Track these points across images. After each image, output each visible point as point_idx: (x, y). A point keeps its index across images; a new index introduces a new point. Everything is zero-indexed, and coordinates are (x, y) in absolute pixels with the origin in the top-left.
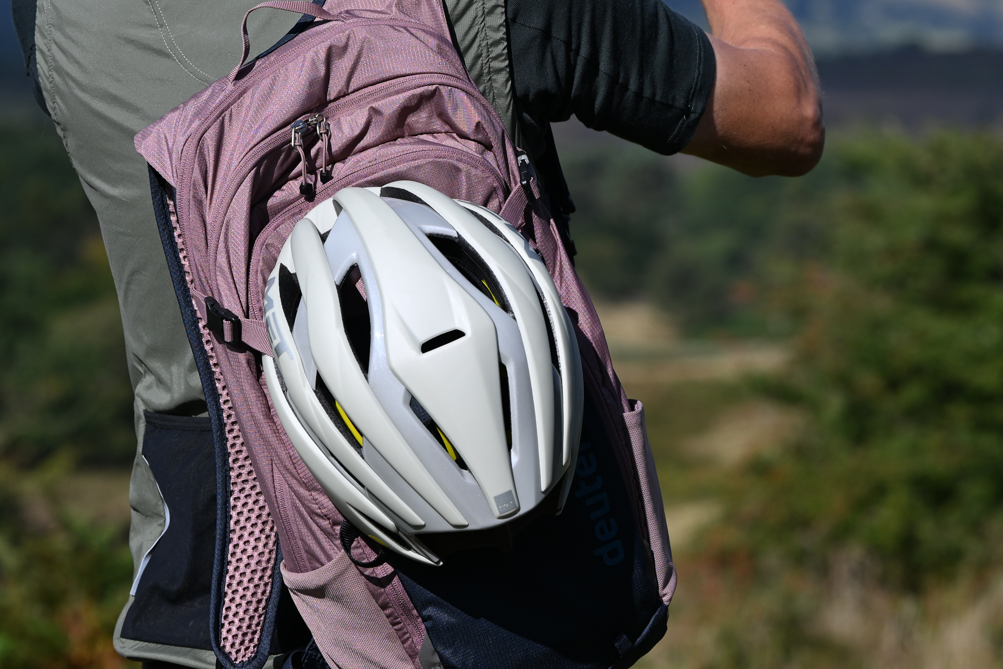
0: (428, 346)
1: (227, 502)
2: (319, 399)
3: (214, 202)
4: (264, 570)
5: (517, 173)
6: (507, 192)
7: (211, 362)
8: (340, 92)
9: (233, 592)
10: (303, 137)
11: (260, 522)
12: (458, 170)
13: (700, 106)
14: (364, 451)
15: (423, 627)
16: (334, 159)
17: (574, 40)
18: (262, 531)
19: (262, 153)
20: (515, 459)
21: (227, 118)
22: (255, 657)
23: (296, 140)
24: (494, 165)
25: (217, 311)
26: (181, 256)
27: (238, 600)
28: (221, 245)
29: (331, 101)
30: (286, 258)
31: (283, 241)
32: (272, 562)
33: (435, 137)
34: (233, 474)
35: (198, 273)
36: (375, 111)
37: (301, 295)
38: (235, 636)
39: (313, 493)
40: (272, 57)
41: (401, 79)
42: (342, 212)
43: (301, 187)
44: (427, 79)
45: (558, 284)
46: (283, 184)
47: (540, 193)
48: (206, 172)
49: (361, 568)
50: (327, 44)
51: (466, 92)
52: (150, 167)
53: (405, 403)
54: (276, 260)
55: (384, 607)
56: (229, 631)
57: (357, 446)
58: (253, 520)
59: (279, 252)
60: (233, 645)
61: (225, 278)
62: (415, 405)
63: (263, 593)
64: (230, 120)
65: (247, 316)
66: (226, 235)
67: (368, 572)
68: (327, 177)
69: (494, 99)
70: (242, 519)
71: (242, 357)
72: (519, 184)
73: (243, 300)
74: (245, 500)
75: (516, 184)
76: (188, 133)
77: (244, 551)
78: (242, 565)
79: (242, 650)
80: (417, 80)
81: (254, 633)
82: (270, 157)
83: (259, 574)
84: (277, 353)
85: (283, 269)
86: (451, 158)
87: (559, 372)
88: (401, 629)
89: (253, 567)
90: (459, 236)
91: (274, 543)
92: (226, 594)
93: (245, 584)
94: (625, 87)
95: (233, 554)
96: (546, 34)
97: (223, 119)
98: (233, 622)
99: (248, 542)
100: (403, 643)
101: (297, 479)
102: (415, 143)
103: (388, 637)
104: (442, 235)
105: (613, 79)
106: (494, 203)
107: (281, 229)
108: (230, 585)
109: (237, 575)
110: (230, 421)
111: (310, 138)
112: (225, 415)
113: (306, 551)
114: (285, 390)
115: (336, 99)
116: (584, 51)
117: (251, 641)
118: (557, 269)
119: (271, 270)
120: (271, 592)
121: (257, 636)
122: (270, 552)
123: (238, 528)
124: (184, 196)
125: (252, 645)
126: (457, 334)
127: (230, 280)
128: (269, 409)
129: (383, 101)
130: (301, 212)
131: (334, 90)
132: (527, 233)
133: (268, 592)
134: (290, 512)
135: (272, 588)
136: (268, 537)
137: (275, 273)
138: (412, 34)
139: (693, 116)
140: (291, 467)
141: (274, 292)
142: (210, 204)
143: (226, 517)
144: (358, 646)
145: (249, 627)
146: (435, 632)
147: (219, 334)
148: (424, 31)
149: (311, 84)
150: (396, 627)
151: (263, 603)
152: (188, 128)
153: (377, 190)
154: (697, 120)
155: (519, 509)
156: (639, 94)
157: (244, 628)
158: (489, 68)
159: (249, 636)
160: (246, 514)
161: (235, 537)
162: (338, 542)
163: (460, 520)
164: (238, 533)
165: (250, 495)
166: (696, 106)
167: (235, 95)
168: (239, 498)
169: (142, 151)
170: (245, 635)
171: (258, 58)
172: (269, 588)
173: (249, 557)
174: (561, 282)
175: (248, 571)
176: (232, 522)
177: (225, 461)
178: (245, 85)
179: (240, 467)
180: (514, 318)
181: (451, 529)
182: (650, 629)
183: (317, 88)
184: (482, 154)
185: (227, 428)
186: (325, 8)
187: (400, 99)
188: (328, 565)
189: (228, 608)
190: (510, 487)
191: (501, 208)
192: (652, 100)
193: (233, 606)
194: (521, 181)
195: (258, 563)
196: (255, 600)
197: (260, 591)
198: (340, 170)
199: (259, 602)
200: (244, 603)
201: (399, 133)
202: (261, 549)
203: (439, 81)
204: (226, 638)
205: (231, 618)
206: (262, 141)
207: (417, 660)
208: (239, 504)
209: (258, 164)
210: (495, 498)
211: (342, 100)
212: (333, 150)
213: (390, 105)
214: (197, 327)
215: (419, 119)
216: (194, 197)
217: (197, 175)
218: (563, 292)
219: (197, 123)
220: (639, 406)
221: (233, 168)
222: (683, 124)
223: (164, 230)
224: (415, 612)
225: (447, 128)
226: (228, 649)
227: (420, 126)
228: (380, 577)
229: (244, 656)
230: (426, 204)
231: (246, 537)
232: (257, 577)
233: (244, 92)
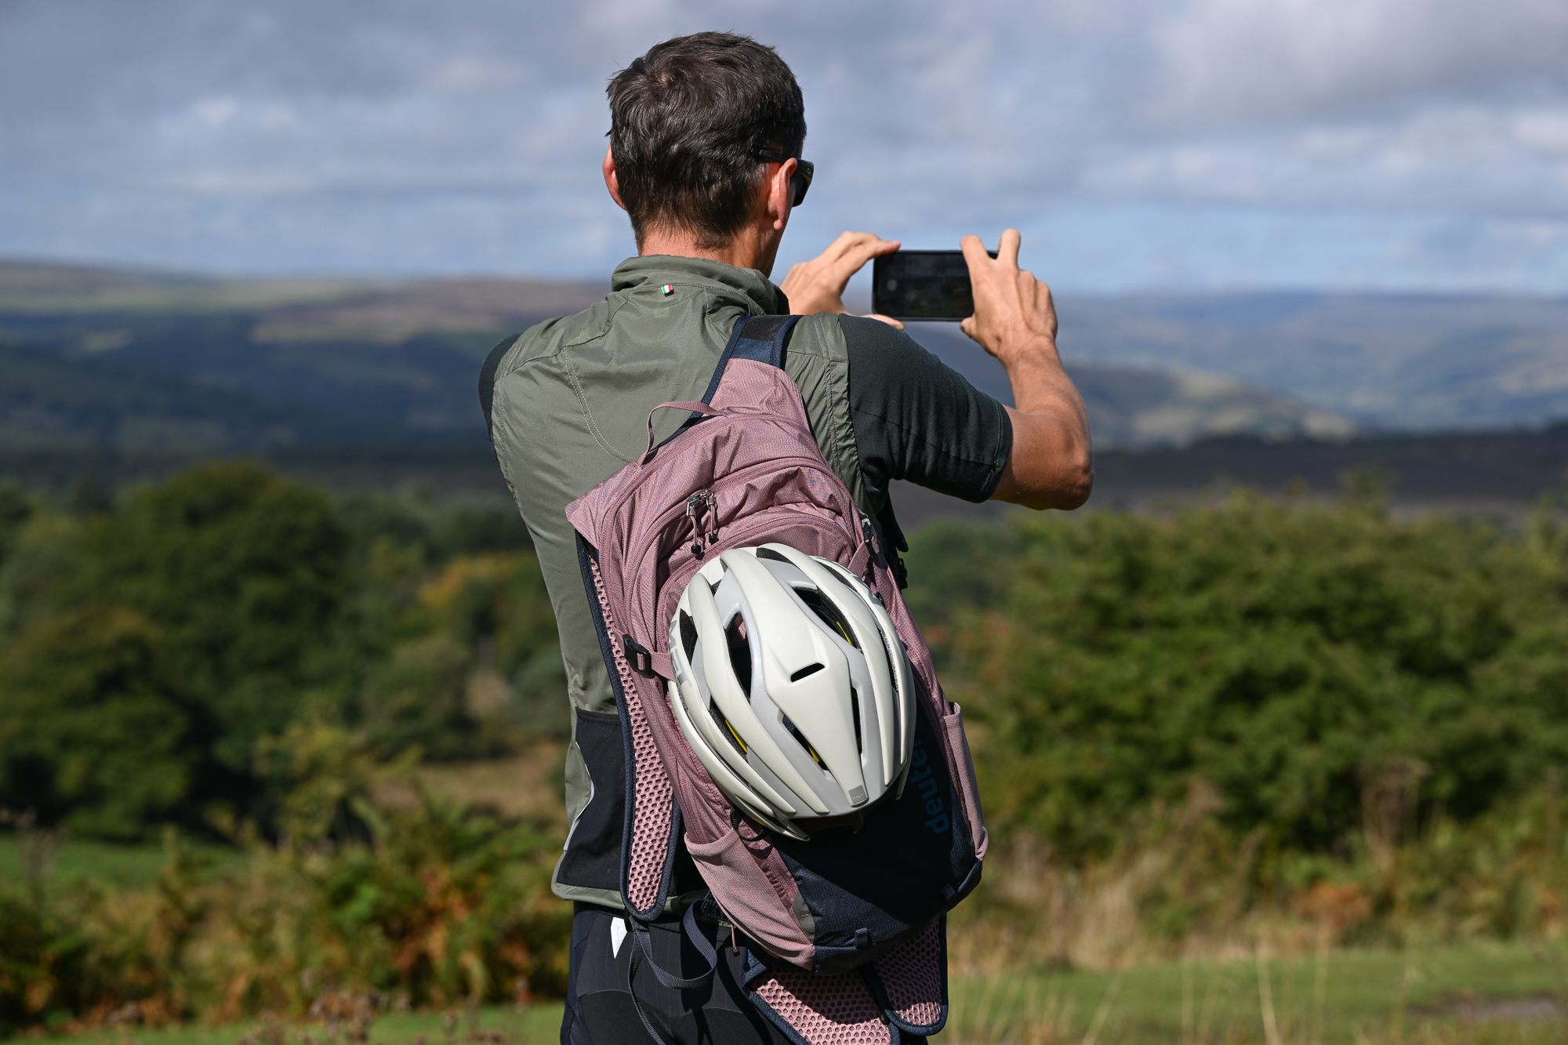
0: (796, 676)
1: (633, 787)
2: (713, 717)
3: (628, 561)
4: (662, 839)
5: (861, 533)
6: (854, 549)
7: (622, 680)
8: (724, 472)
9: (638, 857)
10: (696, 509)
11: (658, 803)
12: (816, 533)
13: (1003, 461)
14: (748, 756)
15: (795, 885)
16: (719, 525)
17: (905, 423)
18: (660, 810)
19: (665, 523)
20: (864, 761)
21: (637, 495)
22: (655, 906)
23: (690, 511)
24: (844, 528)
25: (632, 646)
26: (599, 597)
27: (641, 863)
28: (635, 595)
29: (717, 479)
30: (684, 604)
31: (682, 590)
32: (668, 833)
33: (798, 506)
34: (638, 766)
35: (617, 615)
36: (751, 487)
37: (696, 636)
38: (639, 890)
39: (709, 785)
40: (672, 445)
41: (771, 462)
42: (728, 570)
43: (692, 547)
44: (791, 462)
45: (894, 618)
46: (681, 545)
47: (880, 549)
48: (622, 537)
49: (746, 842)
50: (713, 435)
51: (821, 471)
52: (576, 531)
53: (779, 720)
54: (677, 605)
55: (765, 870)
56: (635, 886)
57: (743, 753)
58: (653, 802)
59: (679, 598)
60: (637, 897)
61: (638, 620)
62: (787, 722)
63: (661, 857)
64: (640, 496)
65: (656, 651)
66: (638, 587)
67: (751, 845)
68: (714, 540)
69: (840, 471)
70: (645, 800)
71: (652, 682)
72: (863, 542)
73: (652, 637)
74: (647, 786)
75: (861, 542)
76: (608, 507)
77: (646, 825)
78: (645, 836)
79: (645, 901)
80: (783, 462)
81: (654, 888)
82: (671, 525)
83: (658, 843)
84: (680, 681)
85: (683, 613)
86: (811, 523)
87: (897, 692)
88: (778, 886)
89: (653, 837)
90: (818, 589)
91: (670, 819)
92: (632, 857)
93: (647, 850)
94: (947, 454)
95: (638, 827)
96: (883, 419)
97: (634, 495)
98: (637, 879)
99: (649, 818)
100: (780, 896)
101: (696, 775)
102: (782, 512)
103: (769, 892)
104: (805, 588)
105: (938, 450)
106: (845, 557)
107: (681, 581)
108: (635, 851)
109: (641, 843)
110: (636, 725)
111: (701, 509)
112: (632, 720)
113: (704, 828)
114: (686, 709)
115: (721, 477)
116: (914, 431)
117: (652, 894)
118: (894, 605)
119: (673, 613)
120: (667, 857)
121: (656, 891)
122: (666, 826)
123: (641, 807)
124: (605, 556)
125: (652, 897)
126: (817, 667)
127: (642, 622)
128: (674, 720)
129: (757, 479)
130: (695, 568)
131: (719, 470)
132: (869, 579)
133: (664, 856)
134: (692, 799)
135: (667, 853)
136: (665, 814)
137: (676, 617)
138: (779, 426)
139: (998, 469)
140: (690, 764)
141: (676, 633)
142: (625, 562)
143: (633, 799)
144: (745, 899)
145: (650, 883)
146: (804, 888)
147: (633, 663)
148: (788, 423)
149: (702, 467)
150: (775, 885)
151: (661, 866)
152: (607, 503)
153: (753, 550)
154: (1001, 472)
155: (868, 800)
156: (958, 459)
157: (646, 884)
158: (837, 446)
159: (650, 891)
160: (648, 797)
161: (639, 814)
162: (729, 822)
163: (823, 809)
164: (642, 811)
165: (651, 782)
166: (1000, 462)
167: (643, 477)
168: (642, 784)
169: (571, 520)
170: (646, 889)
171: (659, 446)
172: (665, 854)
173: (650, 830)
174: (896, 616)
175: (650, 840)
176: (637, 803)
177: (632, 756)
178: (652, 468)
179: (643, 760)
180: (862, 652)
181: (815, 815)
182: (969, 879)
183: (707, 468)
184: (833, 519)
185: (634, 730)
186: (710, 405)
187: (771, 477)
188: (722, 839)
189: (634, 869)
190: (860, 783)
191: (849, 562)
192: (967, 461)
193: (638, 867)
194: (865, 539)
195: (657, 834)
196: (654, 862)
197: (658, 856)
198: (724, 533)
199: (658, 864)
200: (646, 865)
201: (770, 503)
202: (659, 823)
203: (801, 463)
204: (632, 892)
205: (636, 876)
206: (665, 512)
207: (791, 909)
208: (643, 789)
209: (662, 531)
210: (850, 791)
211: (726, 478)
212: (719, 518)
213: (763, 482)
214: (611, 652)
215: (784, 493)
216: (613, 557)
217: (615, 539)
218: (898, 624)
219: (614, 499)
220: (957, 708)
221: (642, 535)
222: (991, 476)
223: (586, 577)
224: (789, 873)
225: (807, 499)
226: (634, 900)
227: (785, 498)
228: (762, 848)
229: (646, 906)
230: (792, 563)
231: (648, 814)
232: (656, 845)
233: (651, 474)
